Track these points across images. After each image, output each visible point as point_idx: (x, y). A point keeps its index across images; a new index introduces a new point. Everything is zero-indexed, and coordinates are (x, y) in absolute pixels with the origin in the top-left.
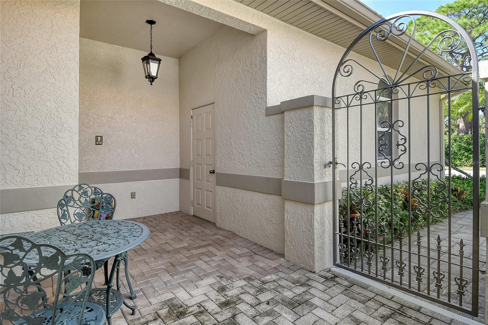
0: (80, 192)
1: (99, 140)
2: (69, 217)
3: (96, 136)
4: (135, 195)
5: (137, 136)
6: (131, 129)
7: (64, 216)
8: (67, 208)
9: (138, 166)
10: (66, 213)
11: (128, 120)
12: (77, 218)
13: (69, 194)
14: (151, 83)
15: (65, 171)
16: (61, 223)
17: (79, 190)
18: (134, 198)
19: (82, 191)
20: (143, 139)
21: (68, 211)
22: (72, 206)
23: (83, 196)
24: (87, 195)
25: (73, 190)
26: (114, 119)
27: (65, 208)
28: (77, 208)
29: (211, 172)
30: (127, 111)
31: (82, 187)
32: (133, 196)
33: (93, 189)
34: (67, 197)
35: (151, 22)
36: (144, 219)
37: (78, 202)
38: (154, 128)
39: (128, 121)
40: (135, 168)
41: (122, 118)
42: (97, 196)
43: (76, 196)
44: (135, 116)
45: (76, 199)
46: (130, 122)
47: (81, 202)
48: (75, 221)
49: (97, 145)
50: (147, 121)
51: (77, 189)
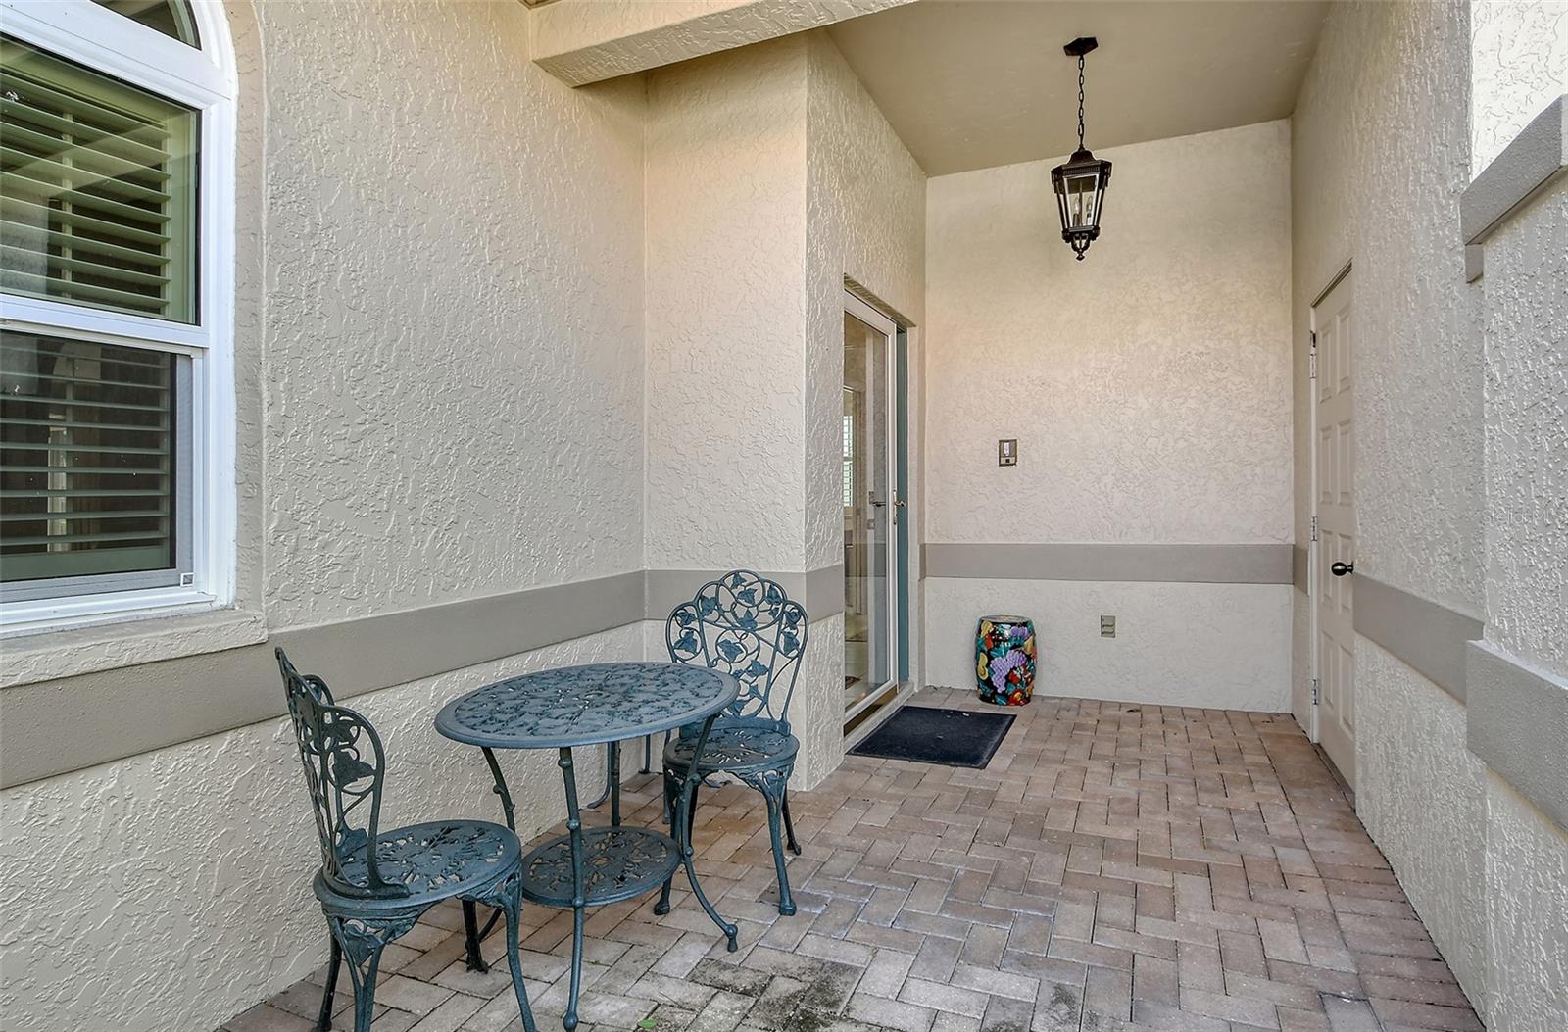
0: (736, 592)
1: (1007, 452)
2: (704, 646)
3: (1000, 441)
4: (1113, 626)
5: (1122, 431)
6: (1102, 410)
7: (686, 643)
8: (701, 626)
9: (1125, 531)
10: (696, 636)
11: (1092, 383)
12: (723, 654)
13: (709, 593)
14: (1080, 253)
15: (779, 538)
16: (675, 658)
17: (735, 586)
18: (1112, 634)
19: (741, 588)
20: (1144, 440)
21: (701, 633)
22: (713, 623)
23: (742, 601)
24: (751, 601)
25: (720, 584)
26: (1048, 386)
27: (695, 625)
28: (727, 629)
29: (1339, 568)
30: (1090, 356)
31: (741, 579)
32: (1108, 627)
33: (768, 585)
34: (702, 598)
35: (1081, 47)
36: (1132, 711)
37: (729, 615)
38: (1181, 400)
39: (1090, 386)
40: (1115, 536)
41: (1072, 379)
42: (774, 606)
43: (726, 598)
44: (1116, 366)
45: (726, 607)
46: (1099, 389)
47: (735, 616)
48: (717, 660)
49: (1002, 467)
50: (1159, 377)
51: (729, 581)
